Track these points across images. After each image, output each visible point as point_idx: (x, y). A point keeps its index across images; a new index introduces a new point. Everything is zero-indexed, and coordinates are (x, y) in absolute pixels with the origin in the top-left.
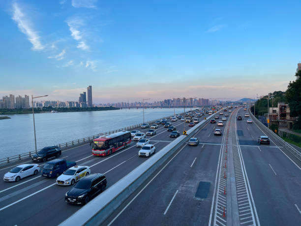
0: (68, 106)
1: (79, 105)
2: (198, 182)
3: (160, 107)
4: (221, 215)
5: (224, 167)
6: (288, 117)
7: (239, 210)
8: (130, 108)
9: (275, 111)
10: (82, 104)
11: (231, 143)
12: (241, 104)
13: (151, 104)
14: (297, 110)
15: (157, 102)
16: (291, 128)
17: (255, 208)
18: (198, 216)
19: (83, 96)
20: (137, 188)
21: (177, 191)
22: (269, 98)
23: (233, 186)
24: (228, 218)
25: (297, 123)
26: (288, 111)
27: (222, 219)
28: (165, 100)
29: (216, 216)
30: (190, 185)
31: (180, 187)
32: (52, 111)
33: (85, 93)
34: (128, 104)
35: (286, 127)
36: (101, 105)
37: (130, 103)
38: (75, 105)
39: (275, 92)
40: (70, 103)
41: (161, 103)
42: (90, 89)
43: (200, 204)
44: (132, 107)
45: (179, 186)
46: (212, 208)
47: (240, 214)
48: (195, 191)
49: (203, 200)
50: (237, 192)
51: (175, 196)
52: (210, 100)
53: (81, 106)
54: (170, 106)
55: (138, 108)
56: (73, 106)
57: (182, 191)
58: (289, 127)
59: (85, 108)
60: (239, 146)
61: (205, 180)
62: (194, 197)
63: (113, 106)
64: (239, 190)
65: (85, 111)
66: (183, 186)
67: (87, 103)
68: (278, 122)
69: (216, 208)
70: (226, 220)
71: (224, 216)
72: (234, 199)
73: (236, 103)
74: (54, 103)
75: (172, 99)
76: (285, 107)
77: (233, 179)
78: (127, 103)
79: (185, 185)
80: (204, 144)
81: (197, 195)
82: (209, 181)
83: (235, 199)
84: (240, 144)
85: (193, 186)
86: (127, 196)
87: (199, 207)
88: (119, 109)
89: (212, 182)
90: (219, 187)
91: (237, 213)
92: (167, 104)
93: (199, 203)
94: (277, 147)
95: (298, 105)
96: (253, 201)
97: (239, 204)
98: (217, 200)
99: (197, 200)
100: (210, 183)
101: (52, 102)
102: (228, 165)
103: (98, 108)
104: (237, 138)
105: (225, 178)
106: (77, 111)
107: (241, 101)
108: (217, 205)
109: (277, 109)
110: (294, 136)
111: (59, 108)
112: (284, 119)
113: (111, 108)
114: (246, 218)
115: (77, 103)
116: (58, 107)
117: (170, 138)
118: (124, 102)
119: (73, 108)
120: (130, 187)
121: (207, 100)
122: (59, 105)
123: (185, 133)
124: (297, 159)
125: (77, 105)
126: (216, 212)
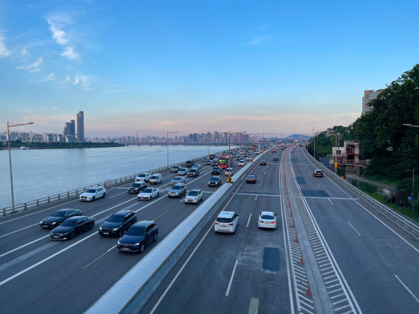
0: (46, 140)
1: (64, 139)
2: (261, 248)
3: (183, 144)
4: (304, 293)
5: (290, 227)
6: (357, 160)
7: (327, 285)
8: (140, 145)
9: (339, 152)
10: (69, 137)
11: (292, 194)
12: (292, 142)
13: (171, 140)
14: (370, 151)
15: (178, 137)
16: (361, 174)
17: (345, 281)
18: (274, 296)
19: (70, 126)
20: (179, 258)
21: (237, 261)
22: (328, 135)
23: (310, 252)
24: (314, 298)
25: (369, 167)
26: (357, 151)
27: (307, 299)
28: (191, 135)
29: (297, 295)
30: (252, 253)
31: (240, 255)
32: (22, 147)
33: (73, 121)
34: (138, 138)
35: (355, 172)
36: (97, 139)
37: (140, 137)
38: (58, 139)
39: (335, 128)
40: (50, 135)
41: (184, 138)
42: (81, 116)
43: (272, 279)
44: (143, 144)
45: (237, 254)
46: (290, 284)
47: (328, 290)
48: (262, 261)
49: (274, 273)
50: (317, 261)
51: (235, 269)
52: (250, 136)
53: (67, 140)
54: (196, 143)
55: (151, 144)
56: (54, 141)
57: (243, 261)
58: (358, 173)
59: (73, 143)
60: (303, 198)
61: (271, 246)
62: (262, 269)
63: (115, 142)
64: (318, 257)
65: (73, 148)
66: (242, 255)
67: (76, 137)
68: (345, 166)
69: (296, 284)
70: (312, 300)
71: (309, 294)
72: (315, 270)
73: (285, 141)
74: (26, 135)
75: (200, 134)
76: (353, 146)
77: (307, 243)
78: (135, 137)
79: (246, 253)
80: (257, 195)
81: (265, 266)
82: (276, 247)
83: (317, 270)
84: (304, 196)
85: (257, 255)
86: (167, 271)
87: (272, 282)
88: (124, 146)
89: (280, 248)
90: (291, 255)
91: (323, 289)
92: (193, 139)
93: (270, 278)
94: (351, 199)
95: (371, 144)
96: (340, 272)
97: (323, 277)
98: (294, 272)
99: (267, 274)
100: (278, 249)
101: (22, 134)
102: (296, 224)
103: (93, 144)
104: (298, 187)
105: (297, 241)
106: (61, 148)
107: (291, 138)
108: (295, 280)
109: (343, 150)
110: (367, 184)
111: (33, 143)
112: (352, 162)
113: (112, 144)
114: (338, 296)
115: (60, 136)
116: (31, 141)
117: (208, 188)
118: (131, 136)
119: (55, 143)
120: (171, 258)
121: (247, 136)
122: (33, 139)
123: (230, 179)
124: (381, 214)
125: (61, 139)
126: (297, 289)
